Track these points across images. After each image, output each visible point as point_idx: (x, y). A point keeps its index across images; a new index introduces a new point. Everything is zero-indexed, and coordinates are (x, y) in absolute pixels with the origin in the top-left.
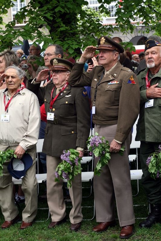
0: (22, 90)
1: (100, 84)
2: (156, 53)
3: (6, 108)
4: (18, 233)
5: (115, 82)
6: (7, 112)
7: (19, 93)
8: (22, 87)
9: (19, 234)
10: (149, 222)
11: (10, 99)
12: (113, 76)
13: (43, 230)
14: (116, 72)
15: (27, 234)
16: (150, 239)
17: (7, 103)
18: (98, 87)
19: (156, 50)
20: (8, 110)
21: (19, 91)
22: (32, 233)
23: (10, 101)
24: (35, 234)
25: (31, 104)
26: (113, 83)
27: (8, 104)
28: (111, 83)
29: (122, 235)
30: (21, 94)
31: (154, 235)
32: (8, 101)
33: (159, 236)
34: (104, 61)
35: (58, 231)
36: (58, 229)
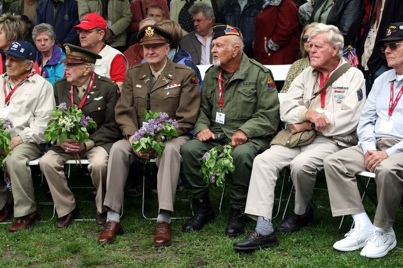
0: (32, 75)
1: (153, 91)
2: (222, 45)
3: (7, 100)
4: (5, 238)
5: (176, 86)
6: (8, 105)
7: (28, 81)
8: (33, 72)
9: (7, 239)
10: (196, 222)
11: (13, 87)
12: (168, 78)
13: (43, 235)
14: (170, 72)
15: (18, 240)
16: (199, 245)
17: (8, 93)
18: (151, 95)
19: (222, 42)
20: (9, 103)
21: (28, 78)
22: (26, 238)
23: (13, 91)
24: (31, 239)
25: (40, 97)
26: (172, 87)
27: (11, 94)
28: (168, 87)
29: (157, 241)
30: (30, 81)
31: (206, 240)
32: (11, 90)
33: (213, 242)
34: (156, 58)
35: (66, 235)
36: (67, 232)
